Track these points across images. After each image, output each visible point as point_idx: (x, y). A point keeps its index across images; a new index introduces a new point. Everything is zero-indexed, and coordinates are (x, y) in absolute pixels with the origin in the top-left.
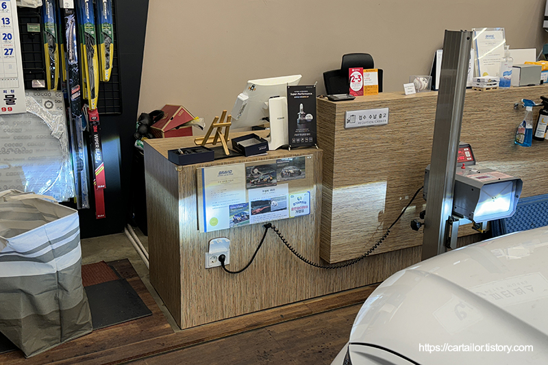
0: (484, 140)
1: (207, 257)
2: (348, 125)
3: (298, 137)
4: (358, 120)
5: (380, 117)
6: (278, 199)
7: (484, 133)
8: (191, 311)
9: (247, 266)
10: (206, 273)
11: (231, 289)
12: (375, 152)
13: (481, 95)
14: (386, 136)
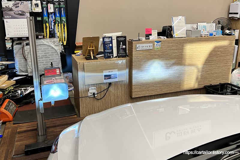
0: (191, 56)
1: (89, 93)
2: (137, 49)
3: (120, 53)
4: (141, 48)
5: (150, 47)
6: (114, 74)
7: (191, 53)
8: (83, 111)
9: (103, 97)
10: (88, 99)
11: (97, 104)
12: (148, 59)
13: (189, 39)
14: (152, 53)
